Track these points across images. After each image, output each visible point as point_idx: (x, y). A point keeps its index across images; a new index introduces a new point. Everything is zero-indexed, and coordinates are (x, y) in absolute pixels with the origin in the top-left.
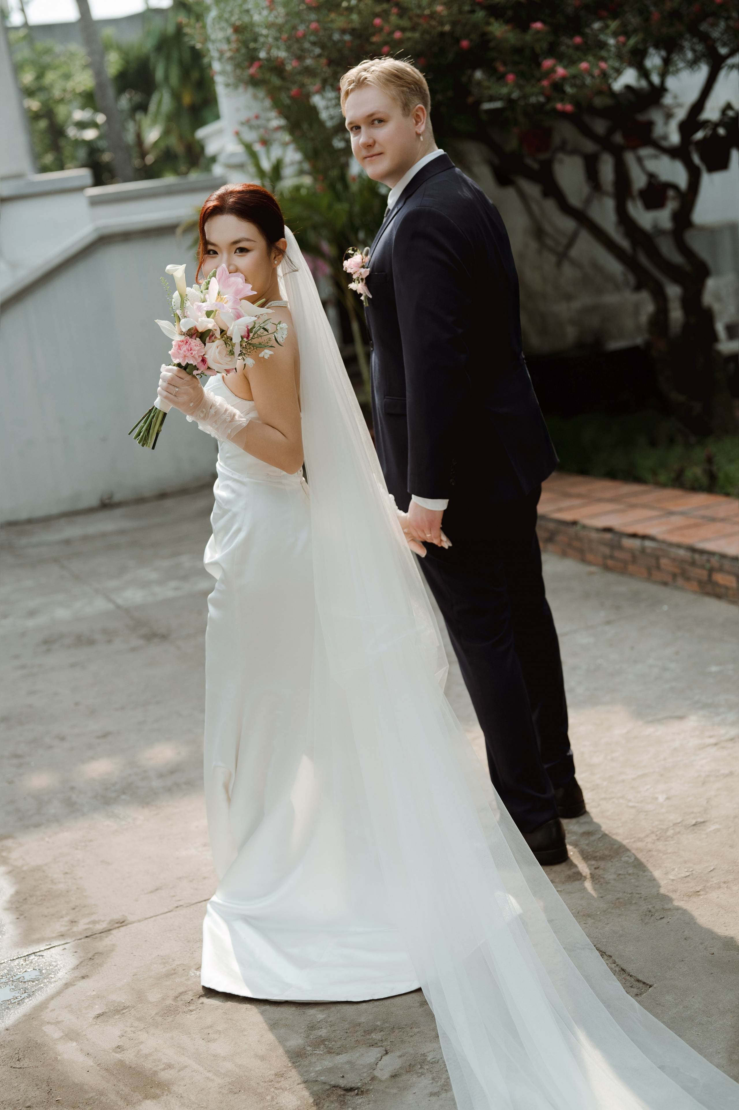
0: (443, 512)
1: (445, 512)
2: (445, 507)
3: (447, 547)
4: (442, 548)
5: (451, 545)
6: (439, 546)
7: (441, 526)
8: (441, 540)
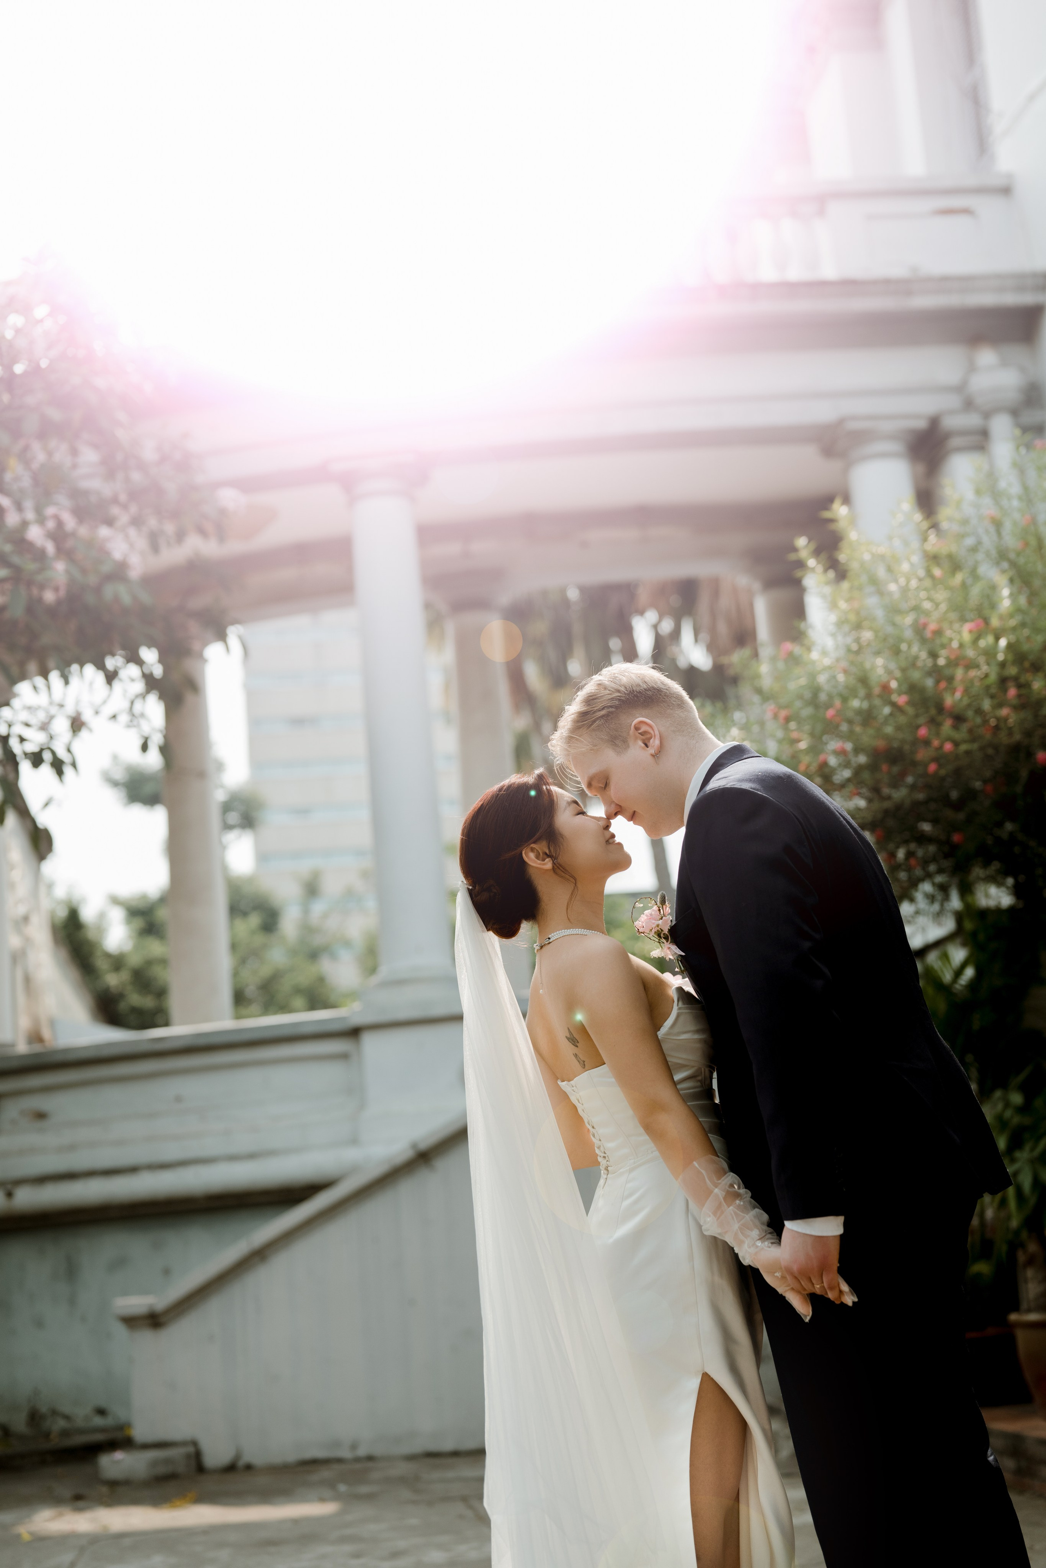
0: (838, 1239)
1: (843, 1239)
2: (840, 1231)
3: (850, 1304)
4: (843, 1305)
5: (856, 1300)
6: (837, 1302)
7: (839, 1265)
8: (841, 1292)
